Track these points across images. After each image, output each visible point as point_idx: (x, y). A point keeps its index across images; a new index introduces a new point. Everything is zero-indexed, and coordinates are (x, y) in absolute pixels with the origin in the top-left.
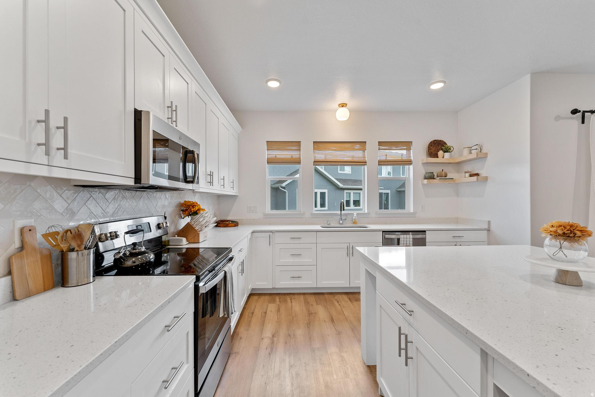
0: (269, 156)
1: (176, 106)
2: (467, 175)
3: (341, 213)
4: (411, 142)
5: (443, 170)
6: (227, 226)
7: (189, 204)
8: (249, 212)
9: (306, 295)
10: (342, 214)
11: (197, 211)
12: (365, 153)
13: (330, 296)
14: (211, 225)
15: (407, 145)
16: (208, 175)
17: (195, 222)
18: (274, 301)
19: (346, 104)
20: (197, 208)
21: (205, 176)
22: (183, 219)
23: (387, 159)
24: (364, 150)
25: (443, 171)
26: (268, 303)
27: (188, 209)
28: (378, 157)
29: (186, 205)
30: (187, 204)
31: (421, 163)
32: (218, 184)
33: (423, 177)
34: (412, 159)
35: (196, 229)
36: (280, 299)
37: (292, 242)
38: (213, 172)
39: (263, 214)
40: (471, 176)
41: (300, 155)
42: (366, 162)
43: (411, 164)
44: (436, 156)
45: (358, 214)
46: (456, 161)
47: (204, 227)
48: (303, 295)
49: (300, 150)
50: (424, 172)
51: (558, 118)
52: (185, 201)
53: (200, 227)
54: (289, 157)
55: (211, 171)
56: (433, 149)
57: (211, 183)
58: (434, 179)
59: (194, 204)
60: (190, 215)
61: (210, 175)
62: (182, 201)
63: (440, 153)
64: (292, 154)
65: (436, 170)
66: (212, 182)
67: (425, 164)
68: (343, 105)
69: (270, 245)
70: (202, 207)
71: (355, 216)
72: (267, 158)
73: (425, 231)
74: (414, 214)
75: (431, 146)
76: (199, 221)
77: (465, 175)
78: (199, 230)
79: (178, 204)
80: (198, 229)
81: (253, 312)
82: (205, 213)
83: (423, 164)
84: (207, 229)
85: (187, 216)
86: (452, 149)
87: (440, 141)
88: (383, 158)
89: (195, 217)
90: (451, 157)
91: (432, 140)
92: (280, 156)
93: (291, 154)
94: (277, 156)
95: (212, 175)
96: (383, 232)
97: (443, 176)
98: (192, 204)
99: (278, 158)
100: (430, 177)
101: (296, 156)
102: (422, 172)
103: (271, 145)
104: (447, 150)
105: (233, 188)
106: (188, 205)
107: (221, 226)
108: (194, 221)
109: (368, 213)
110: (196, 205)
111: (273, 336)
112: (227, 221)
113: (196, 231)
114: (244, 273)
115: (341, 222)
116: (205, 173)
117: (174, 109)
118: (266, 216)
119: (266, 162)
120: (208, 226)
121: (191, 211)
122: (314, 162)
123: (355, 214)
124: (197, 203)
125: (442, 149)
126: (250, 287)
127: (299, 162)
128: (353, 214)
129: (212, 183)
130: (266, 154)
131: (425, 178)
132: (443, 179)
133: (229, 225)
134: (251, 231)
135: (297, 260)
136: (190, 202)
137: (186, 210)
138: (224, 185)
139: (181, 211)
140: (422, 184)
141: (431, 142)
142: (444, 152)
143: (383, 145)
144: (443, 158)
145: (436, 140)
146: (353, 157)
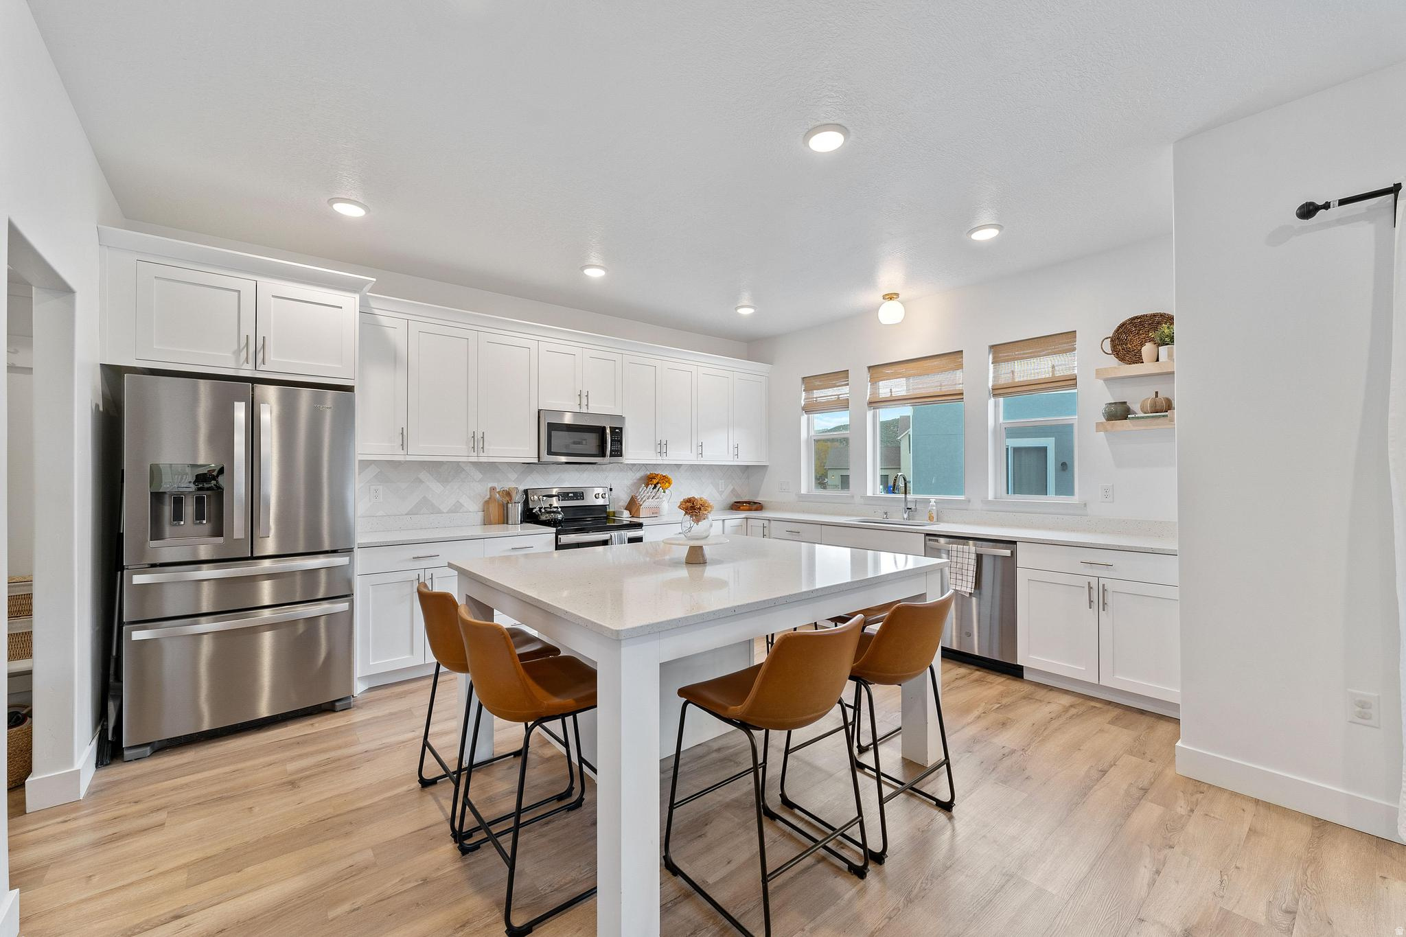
0: (807, 401)
3: (906, 497)
4: (1075, 332)
5: (1157, 393)
10: (908, 500)
15: (1064, 341)
19: (897, 295)
23: (1015, 380)
24: (960, 368)
25: (1157, 396)
28: (993, 380)
31: (1102, 380)
33: (1102, 415)
34: (1077, 370)
38: (666, 441)
42: (962, 394)
43: (1076, 386)
44: (1138, 358)
49: (849, 385)
54: (835, 398)
56: (1129, 341)
58: (1133, 418)
61: (660, 444)
63: (1148, 349)
64: (839, 393)
66: (663, 452)
67: (1109, 381)
68: (891, 297)
71: (932, 506)
73: (1015, 543)
75: (1123, 333)
87: (1156, 315)
88: (1005, 381)
91: (1125, 319)
92: (821, 399)
94: (818, 399)
95: (666, 444)
96: (926, 535)
99: (819, 403)
100: (1119, 414)
102: (1102, 404)
103: (808, 383)
104: (1163, 341)
109: (967, 501)
113: (638, 505)
115: (906, 514)
117: (585, 395)
118: (801, 497)
122: (871, 403)
123: (933, 501)
125: (1152, 340)
128: (928, 501)
132: (1163, 416)
133: (750, 508)
138: (702, 454)
142: (1159, 345)
143: (1001, 352)
144: (1158, 360)
145: (1137, 318)
146: (941, 386)
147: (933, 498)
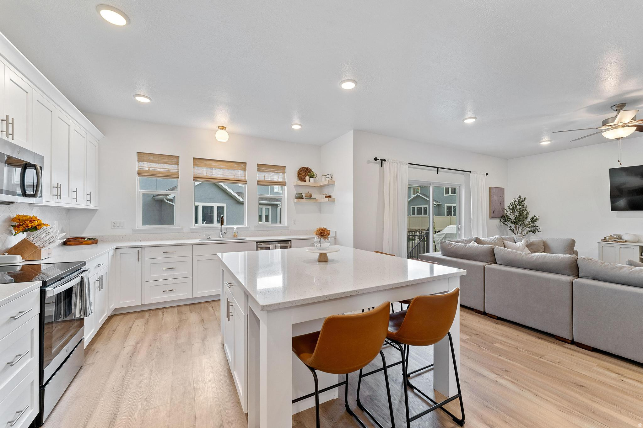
0: (140, 168)
1: (13, 119)
2: (324, 196)
4: (286, 167)
5: (309, 191)
6: (81, 243)
7: (25, 218)
8: (112, 227)
9: (180, 307)
10: (222, 228)
11: (37, 227)
12: (245, 173)
13: (206, 304)
14: (57, 240)
15: (282, 169)
16: (54, 187)
17: (34, 238)
18: (143, 317)
19: (226, 128)
20: (36, 223)
21: (49, 188)
22: (15, 235)
23: (266, 179)
24: (245, 170)
26: (135, 319)
27: (23, 225)
28: (258, 178)
29: (19, 220)
30: (22, 218)
31: (293, 185)
32: (68, 197)
33: (294, 196)
34: (286, 181)
35: (37, 245)
36: (150, 314)
37: (165, 256)
38: (60, 185)
39: (133, 229)
40: (326, 197)
41: (178, 170)
42: (246, 181)
43: (285, 185)
44: (304, 180)
45: (237, 228)
46: (318, 185)
47: (47, 244)
48: (177, 307)
49: (178, 165)
50: (295, 193)
51: (369, 162)
52: (19, 216)
53: (41, 243)
54: (166, 170)
55: (58, 184)
56: (302, 174)
57: (58, 196)
58: (302, 198)
59: (32, 218)
60: (26, 231)
61: (57, 187)
62: (14, 215)
63: (307, 178)
64: (169, 168)
65: (304, 192)
66: (59, 194)
67: (296, 186)
68: (223, 128)
69: (138, 261)
70: (43, 222)
71: (235, 230)
72: (138, 170)
73: (290, 241)
74: (287, 227)
75: (301, 171)
76: (40, 238)
77: (323, 197)
78: (41, 246)
79: (6, 218)
80: (38, 245)
81: (115, 330)
82: (50, 228)
83: (294, 185)
84: (52, 245)
85: (20, 232)
86: (315, 175)
87: (308, 168)
88: (262, 179)
89: (34, 233)
90: (315, 181)
91: (301, 167)
92: (154, 169)
93: (167, 168)
94: (150, 168)
95: (60, 188)
96: (256, 242)
97: (309, 196)
98: (29, 218)
99: (151, 171)
100: (299, 197)
101: (174, 170)
102: (294, 192)
103: (142, 157)
104: (312, 176)
105: (90, 201)
106: (23, 220)
107: (72, 244)
108: (32, 237)
109: (248, 227)
110: (35, 219)
111: (137, 343)
112: (82, 238)
113: (36, 247)
114: (102, 289)
115: (221, 236)
116: (50, 186)
117: (10, 121)
118: (136, 231)
119: (137, 175)
120: (54, 242)
121: (28, 227)
122: (194, 177)
123: (235, 228)
124: (36, 218)
125: (309, 175)
126: (112, 307)
127: (177, 177)
128: (233, 228)
129: (60, 196)
130: (136, 166)
131: (296, 198)
132: (309, 199)
133: (84, 242)
134: (115, 247)
135: (171, 274)
136: (25, 216)
137: (20, 225)
138: (76, 198)
139: (11, 226)
140: (294, 202)
141: (300, 169)
142: (310, 177)
143: (261, 167)
144: (309, 182)
145: (304, 167)
146: (234, 176)
147: (235, 227)
